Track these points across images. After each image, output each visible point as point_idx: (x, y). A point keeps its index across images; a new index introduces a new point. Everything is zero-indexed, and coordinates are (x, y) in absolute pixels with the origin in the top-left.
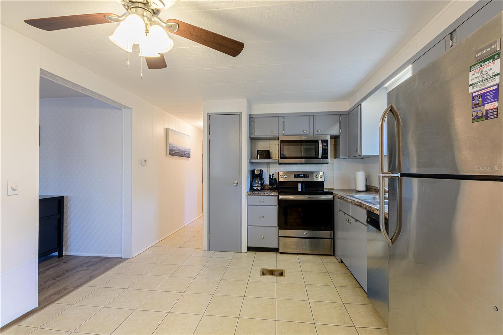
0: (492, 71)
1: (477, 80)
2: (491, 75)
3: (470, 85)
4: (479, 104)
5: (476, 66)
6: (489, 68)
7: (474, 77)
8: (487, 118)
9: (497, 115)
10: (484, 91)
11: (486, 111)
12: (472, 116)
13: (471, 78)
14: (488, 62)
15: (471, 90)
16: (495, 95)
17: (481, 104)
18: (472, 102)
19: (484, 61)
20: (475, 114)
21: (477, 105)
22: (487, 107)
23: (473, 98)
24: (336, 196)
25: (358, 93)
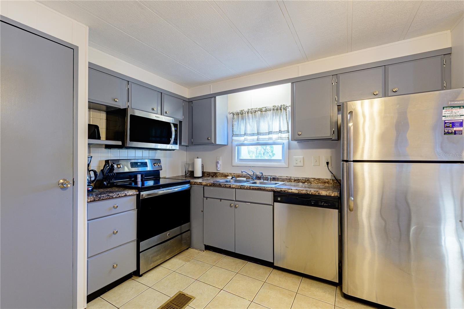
0: (459, 113)
1: (449, 115)
2: (458, 115)
3: (443, 116)
4: (449, 126)
5: (448, 108)
6: (457, 111)
7: (447, 112)
8: (455, 134)
9: (462, 133)
10: (453, 121)
11: (455, 131)
12: (445, 131)
13: (443, 113)
14: (456, 108)
15: (444, 118)
16: (461, 125)
17: (451, 126)
18: (445, 125)
19: (454, 107)
22: (455, 129)
23: (445, 123)
24: (197, 184)
25: (210, 86)
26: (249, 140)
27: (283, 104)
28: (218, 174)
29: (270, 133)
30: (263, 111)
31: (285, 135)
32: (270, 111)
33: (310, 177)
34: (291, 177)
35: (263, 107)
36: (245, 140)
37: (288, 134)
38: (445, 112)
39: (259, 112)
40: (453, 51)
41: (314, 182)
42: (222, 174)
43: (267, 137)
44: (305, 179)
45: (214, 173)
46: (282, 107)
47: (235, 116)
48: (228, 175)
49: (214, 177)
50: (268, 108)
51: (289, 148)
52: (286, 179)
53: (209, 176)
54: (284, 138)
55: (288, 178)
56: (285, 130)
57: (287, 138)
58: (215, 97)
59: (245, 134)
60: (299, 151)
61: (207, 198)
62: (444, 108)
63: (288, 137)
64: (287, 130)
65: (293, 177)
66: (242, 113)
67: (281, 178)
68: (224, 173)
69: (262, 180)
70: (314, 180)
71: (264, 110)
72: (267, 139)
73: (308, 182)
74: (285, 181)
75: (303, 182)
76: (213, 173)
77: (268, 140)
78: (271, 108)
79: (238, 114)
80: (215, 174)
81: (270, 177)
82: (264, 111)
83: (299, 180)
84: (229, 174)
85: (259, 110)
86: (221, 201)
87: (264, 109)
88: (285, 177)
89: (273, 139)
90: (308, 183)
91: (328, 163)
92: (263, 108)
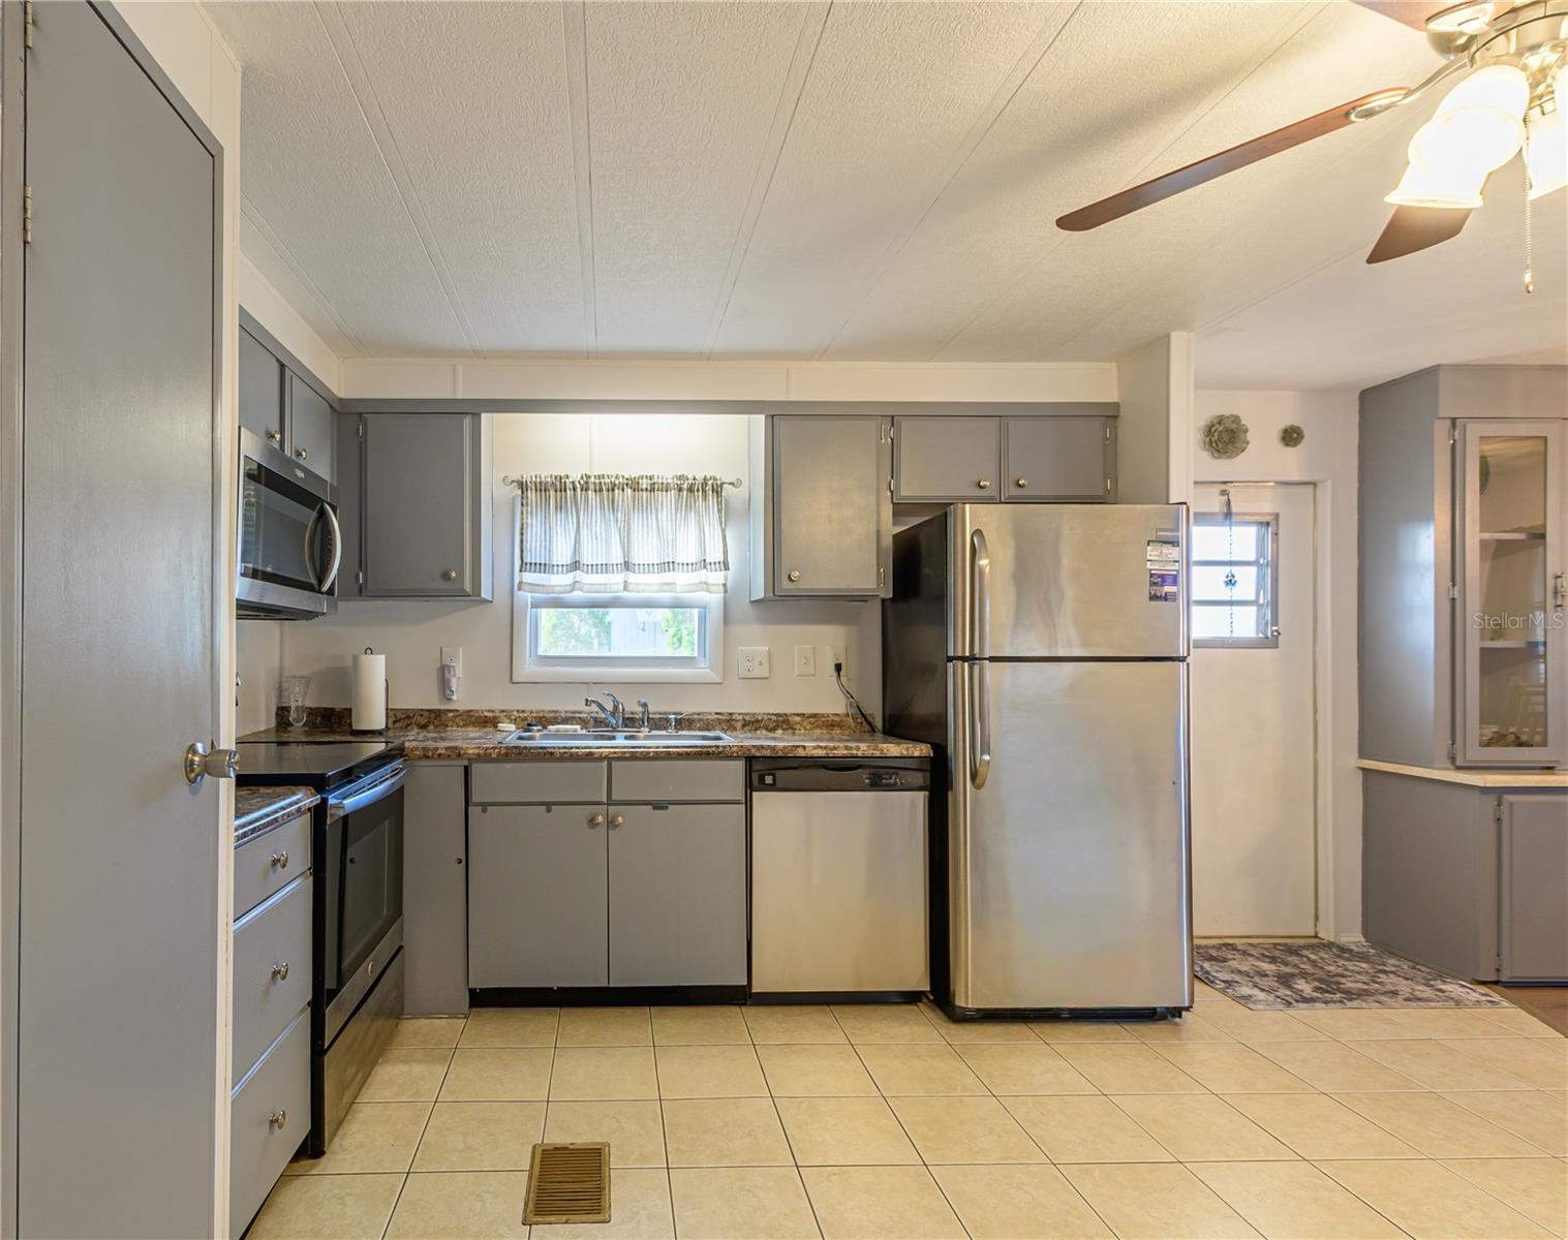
0: (1172, 556)
1: (1156, 558)
2: (1171, 559)
3: (1149, 560)
4: (1157, 583)
5: (1155, 544)
6: (1166, 551)
7: (1153, 553)
8: (1166, 600)
9: (1175, 599)
10: (1163, 572)
11: (1166, 593)
12: (1151, 593)
13: (1149, 553)
14: (1167, 545)
15: (1149, 565)
16: (1174, 581)
17: (1159, 583)
18: (1150, 580)
19: (1165, 543)
20: (1153, 592)
21: (1155, 584)
22: (1167, 589)
23: (1152, 575)
24: (440, 755)
25: (454, 368)
26: (586, 588)
27: (712, 474)
28: (451, 714)
29: (668, 566)
30: (644, 489)
31: (716, 577)
32: (667, 491)
33: (789, 711)
34: (731, 714)
35: (641, 474)
36: (574, 586)
37: (723, 572)
38: (1152, 552)
39: (629, 490)
40: (1123, 412)
41: (801, 725)
42: (471, 717)
43: (656, 578)
44: (774, 718)
45: (430, 711)
46: (710, 482)
47: (532, 495)
48: (495, 718)
49: (432, 727)
50: (660, 481)
51: (726, 620)
52: (718, 719)
53: (408, 725)
54: (713, 585)
55: (723, 718)
56: (717, 561)
57: (722, 588)
58: (476, 416)
59: (575, 566)
60: (757, 630)
61: (484, 806)
62: (1149, 542)
63: (723, 582)
64: (722, 560)
65: (740, 714)
66: (560, 486)
67: (699, 720)
68: (477, 711)
69: (647, 730)
70: (803, 721)
71: (644, 486)
72: (656, 588)
73: (784, 726)
74: (714, 728)
75: (771, 726)
76: (426, 714)
77: (659, 591)
78: (669, 481)
79: (542, 488)
80: (432, 715)
81: (672, 717)
82: (647, 490)
83: (757, 721)
84: (498, 715)
85: (627, 484)
86: (549, 810)
87: (645, 484)
88: (711, 714)
89: (678, 589)
90: (784, 730)
91: (838, 668)
92: (642, 477)
